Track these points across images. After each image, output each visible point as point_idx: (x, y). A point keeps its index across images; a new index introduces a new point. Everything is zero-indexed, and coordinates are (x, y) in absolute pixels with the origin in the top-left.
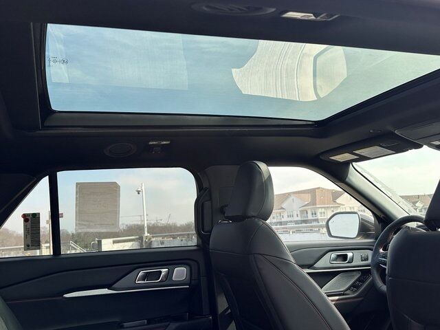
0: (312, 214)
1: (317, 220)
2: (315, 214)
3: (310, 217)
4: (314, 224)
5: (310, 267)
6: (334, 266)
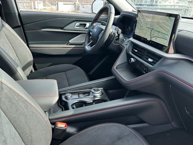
0: (156, 2)
1: (157, 5)
2: (157, 2)
3: (154, 3)
4: (155, 7)
5: (62, 28)
6: (77, 29)
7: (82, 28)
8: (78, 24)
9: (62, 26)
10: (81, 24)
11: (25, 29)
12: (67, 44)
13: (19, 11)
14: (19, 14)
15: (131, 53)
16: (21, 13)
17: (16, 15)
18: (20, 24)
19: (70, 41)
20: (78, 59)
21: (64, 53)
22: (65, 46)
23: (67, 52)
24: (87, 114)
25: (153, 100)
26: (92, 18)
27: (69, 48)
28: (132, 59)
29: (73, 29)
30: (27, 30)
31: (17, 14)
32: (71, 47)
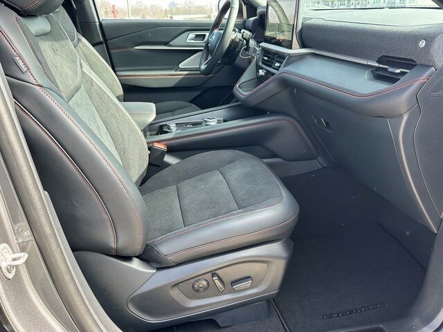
5: (166, 44)
6: (190, 44)
7: (199, 42)
8: (192, 35)
9: (167, 40)
10: (197, 36)
11: (110, 47)
12: (176, 70)
13: (101, 20)
14: (101, 24)
15: (260, 64)
16: (103, 23)
17: (96, 25)
18: (102, 39)
19: (181, 66)
20: (194, 94)
21: (171, 84)
22: (173, 72)
23: (175, 83)
24: (192, 138)
25: (282, 120)
26: (211, 24)
27: (179, 75)
28: (260, 71)
29: (185, 44)
30: (113, 49)
31: (98, 23)
32: (182, 75)
